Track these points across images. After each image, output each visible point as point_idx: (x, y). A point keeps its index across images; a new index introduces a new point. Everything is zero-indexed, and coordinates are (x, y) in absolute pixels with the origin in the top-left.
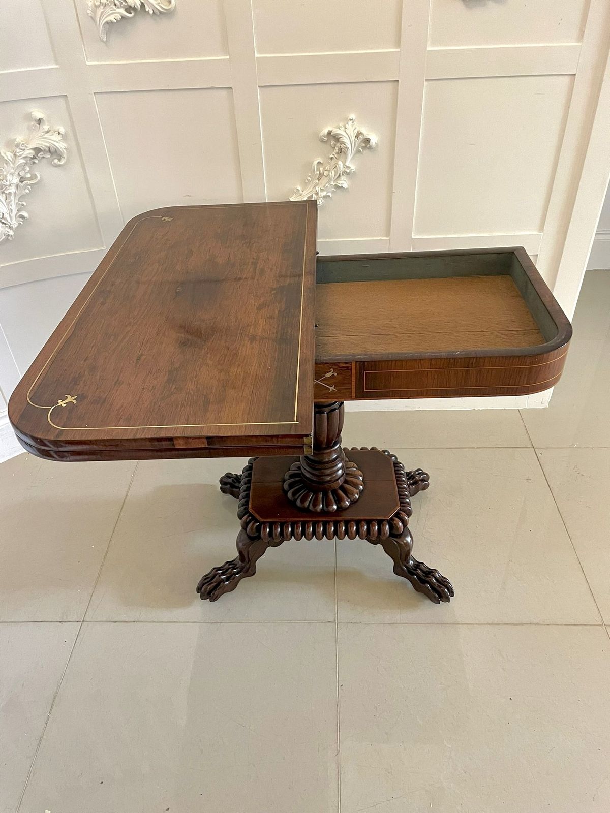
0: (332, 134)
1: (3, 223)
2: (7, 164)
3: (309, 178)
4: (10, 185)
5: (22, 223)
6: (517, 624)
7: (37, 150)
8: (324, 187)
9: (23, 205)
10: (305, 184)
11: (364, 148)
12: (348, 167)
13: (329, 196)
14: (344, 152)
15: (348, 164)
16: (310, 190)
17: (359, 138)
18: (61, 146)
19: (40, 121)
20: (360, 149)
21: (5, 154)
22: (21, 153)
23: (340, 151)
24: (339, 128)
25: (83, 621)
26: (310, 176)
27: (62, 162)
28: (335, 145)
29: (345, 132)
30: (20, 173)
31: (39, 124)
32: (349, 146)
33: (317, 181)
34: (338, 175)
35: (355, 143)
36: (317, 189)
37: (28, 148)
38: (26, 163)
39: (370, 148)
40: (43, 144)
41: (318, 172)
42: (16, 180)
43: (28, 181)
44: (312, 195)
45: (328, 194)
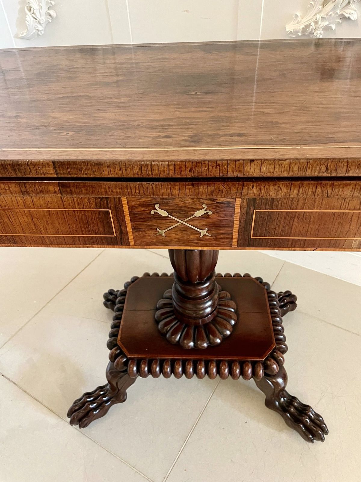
1: (34, 18)
3: (312, 2)
5: (50, 21)
8: (327, 15)
9: (51, 3)
13: (331, 28)
16: (310, 17)
33: (321, 7)
36: (318, 16)
44: (310, 24)
45: (330, 25)
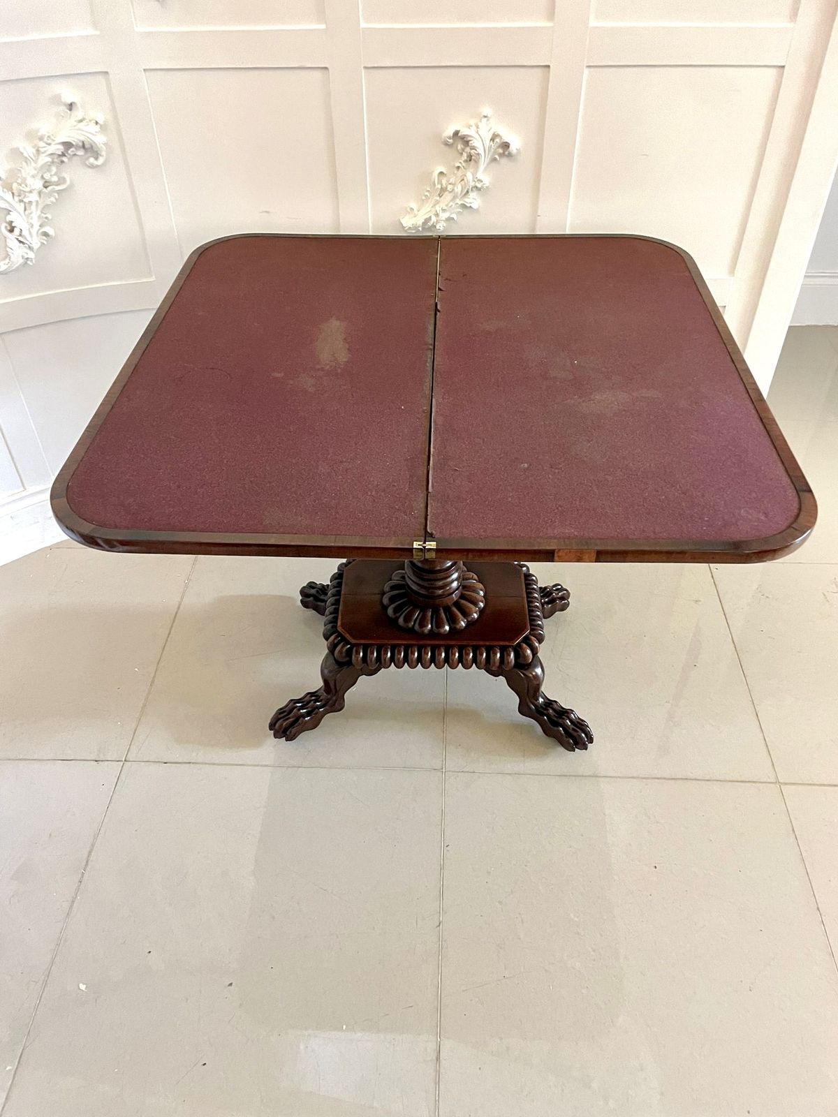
0: (460, 134)
1: (21, 242)
2: (26, 162)
3: (427, 193)
4: (31, 192)
5: (45, 242)
6: (669, 779)
7: (68, 145)
8: (447, 205)
9: (46, 218)
10: (423, 201)
11: (501, 155)
12: (478, 180)
13: (453, 219)
14: (474, 160)
15: (480, 175)
16: (429, 209)
17: (495, 142)
18: (99, 140)
19: (71, 106)
20: (497, 156)
21: (24, 148)
22: (45, 149)
23: (470, 158)
24: (469, 127)
25: (125, 761)
26: (428, 191)
27: (101, 161)
28: (463, 150)
29: (477, 132)
30: (45, 176)
31: (70, 110)
32: (481, 151)
33: (438, 198)
34: (466, 190)
35: (490, 147)
36: (438, 208)
37: (55, 142)
38: (53, 162)
39: (510, 155)
40: (75, 137)
41: (439, 186)
42: (38, 184)
43: (54, 187)
44: (430, 217)
45: (451, 216)
